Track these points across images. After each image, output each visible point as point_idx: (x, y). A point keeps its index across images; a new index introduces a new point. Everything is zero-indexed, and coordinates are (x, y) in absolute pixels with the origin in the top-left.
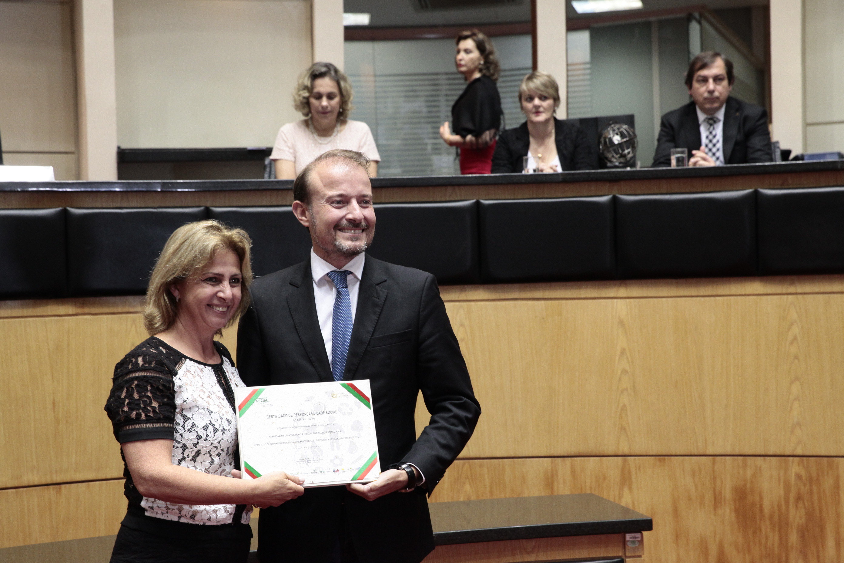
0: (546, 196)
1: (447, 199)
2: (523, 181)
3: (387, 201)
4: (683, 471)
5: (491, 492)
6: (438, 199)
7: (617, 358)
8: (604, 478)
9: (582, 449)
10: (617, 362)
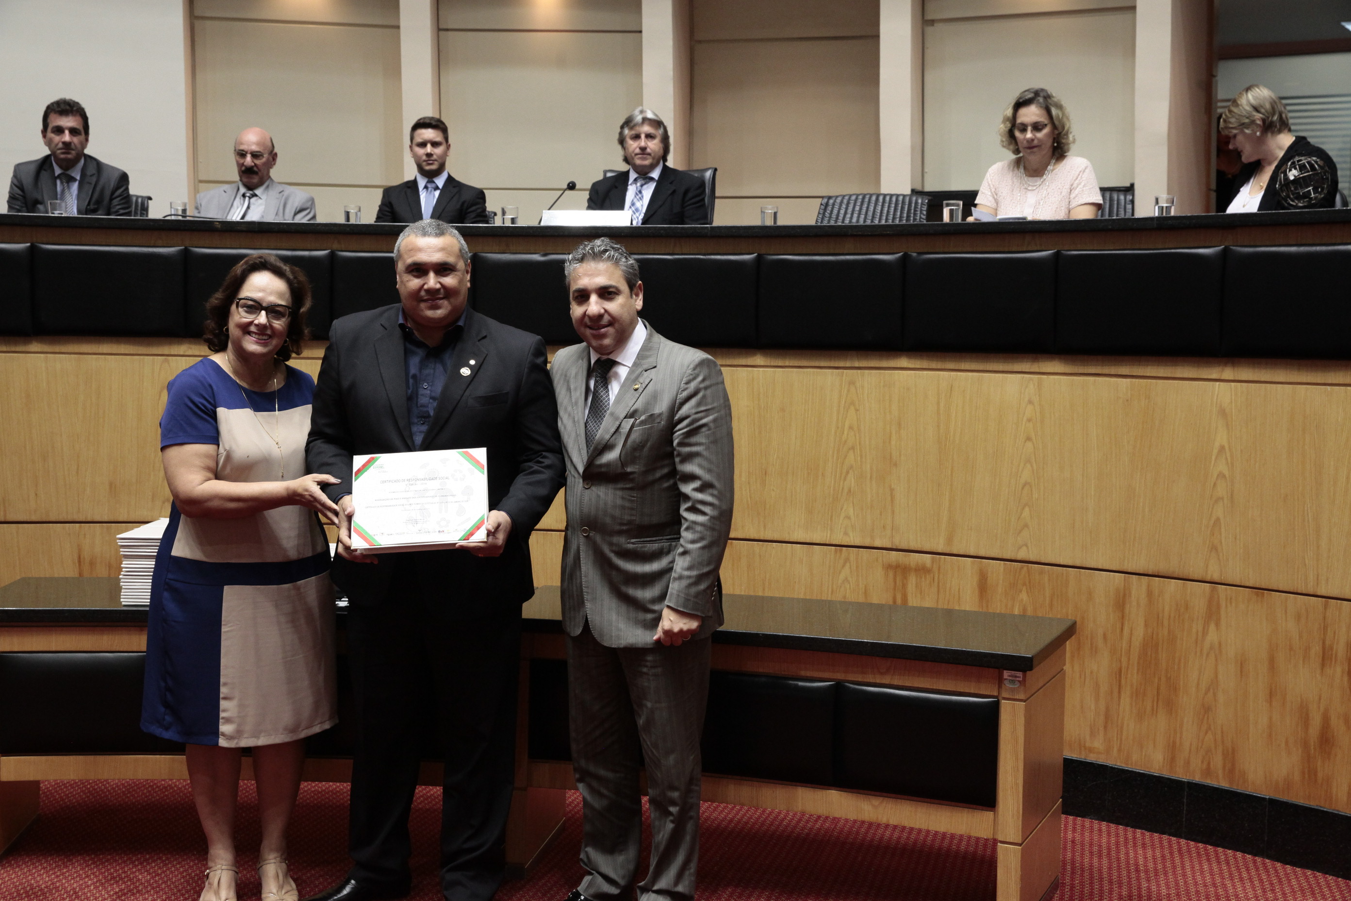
2: (1110, 227)
4: (1286, 611)
5: (1051, 605)
7: (1214, 458)
8: (1187, 607)
9: (1162, 568)
10: (1213, 462)
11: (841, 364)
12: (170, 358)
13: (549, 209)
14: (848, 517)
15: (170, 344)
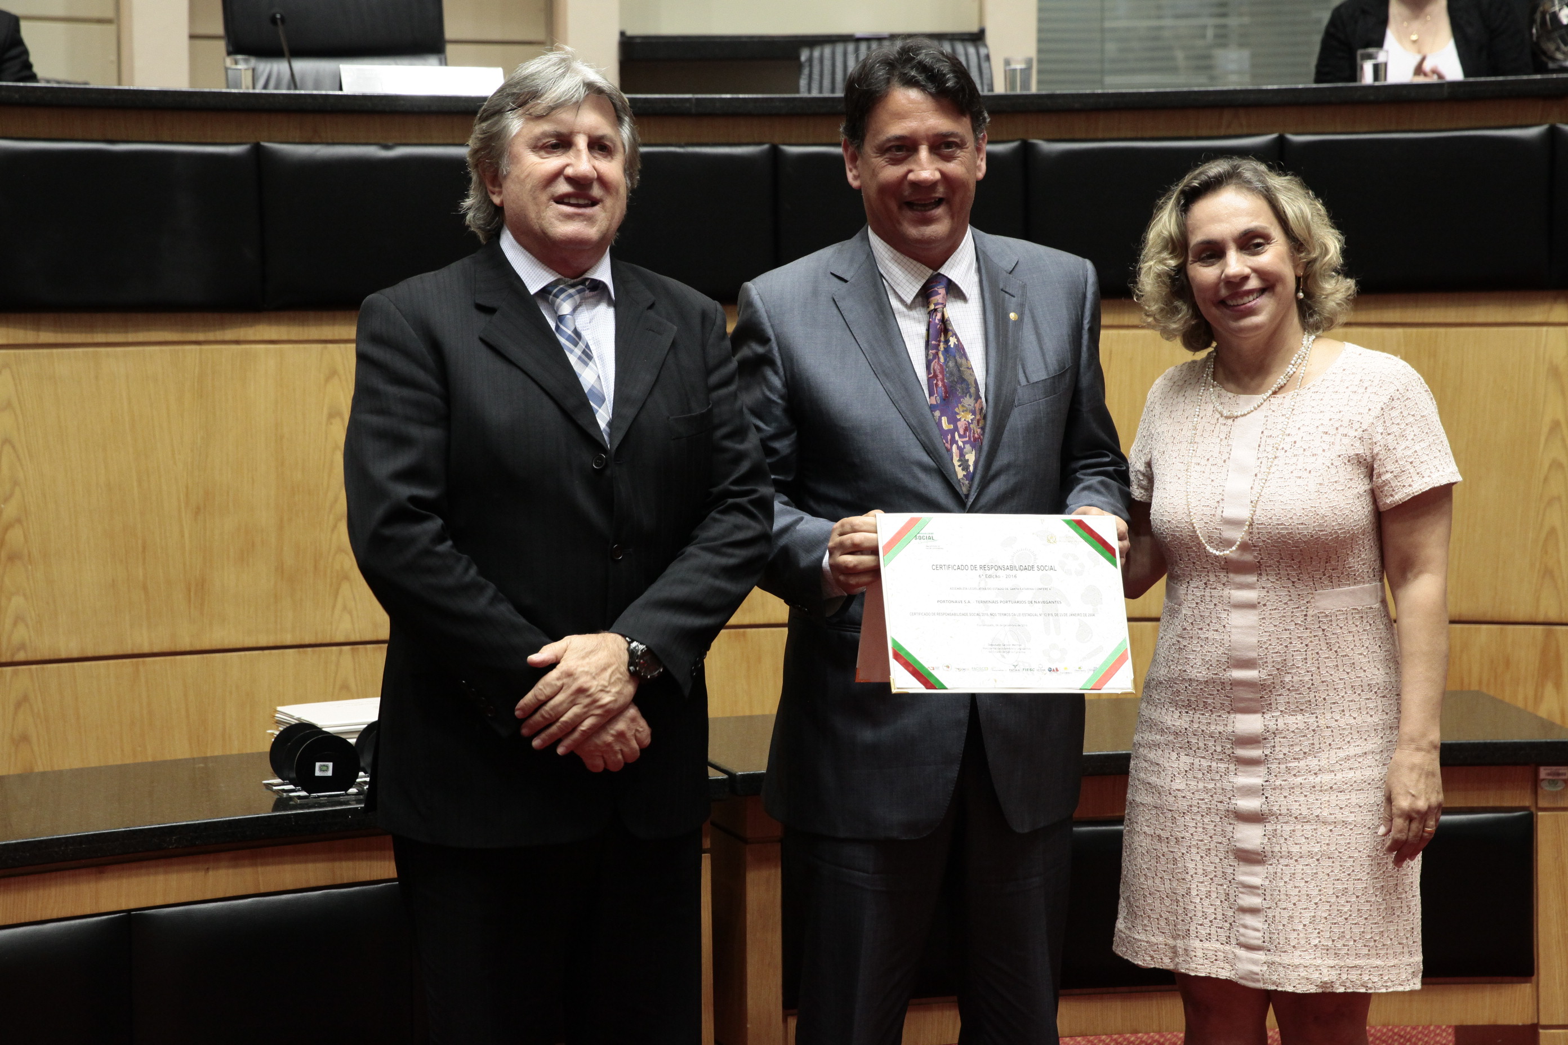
0: (1415, 128)
1: (1222, 133)
2: (1372, 98)
3: (1108, 135)
6: (1204, 133)
7: (1542, 439)
8: (1508, 663)
10: (1542, 446)
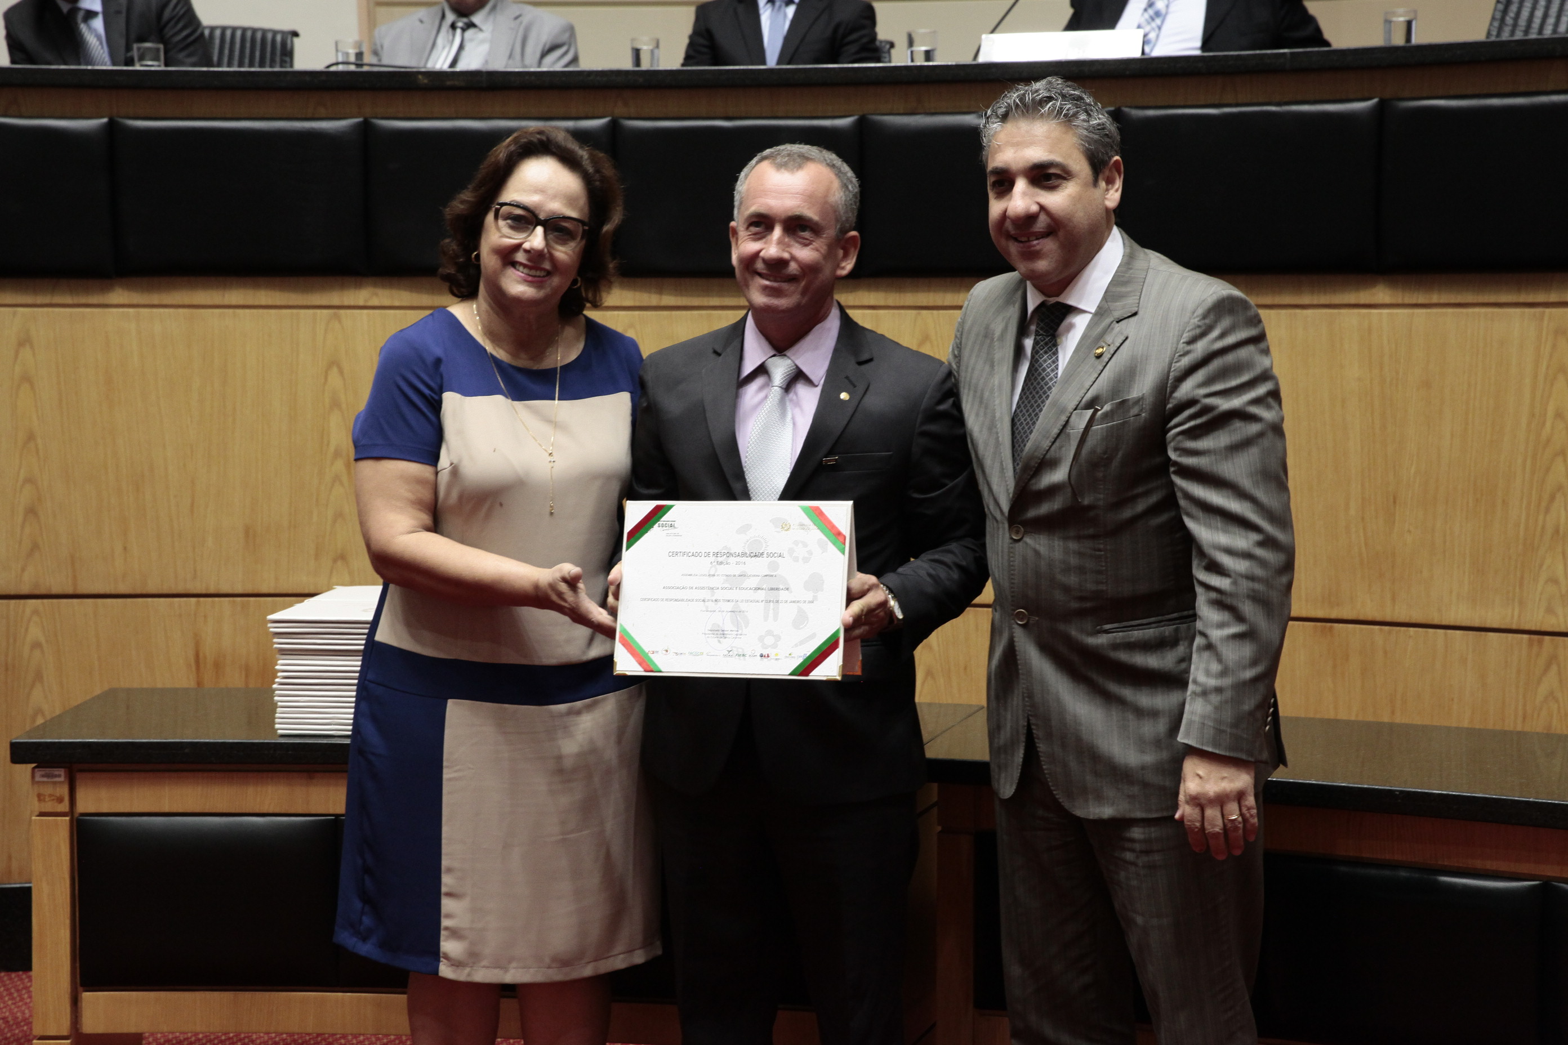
11: (1541, 297)
12: (342, 312)
13: (993, 32)
14: (1554, 581)
15: (343, 287)
